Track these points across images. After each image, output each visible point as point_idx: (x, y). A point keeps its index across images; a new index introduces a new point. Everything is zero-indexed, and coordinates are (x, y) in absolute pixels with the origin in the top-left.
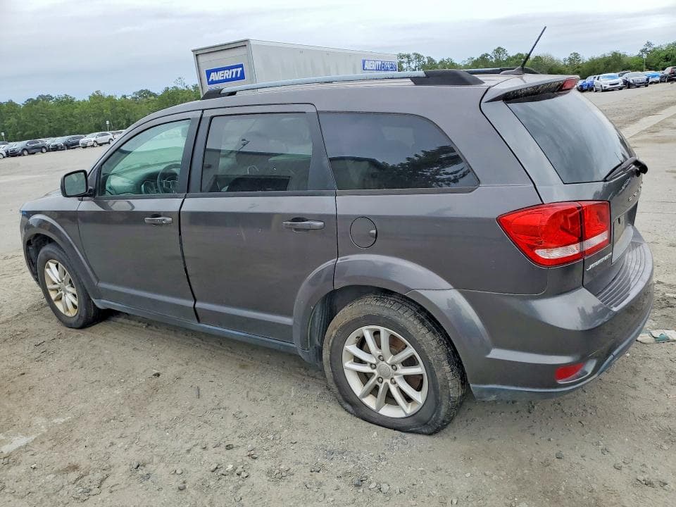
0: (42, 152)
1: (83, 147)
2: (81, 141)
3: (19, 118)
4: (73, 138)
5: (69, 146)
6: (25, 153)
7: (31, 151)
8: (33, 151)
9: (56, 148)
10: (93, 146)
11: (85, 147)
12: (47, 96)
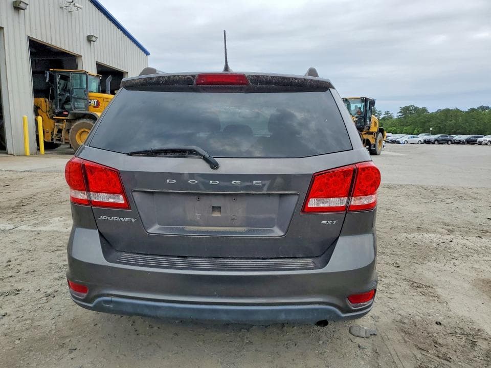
0: (448, 144)
1: (479, 144)
2: (479, 139)
3: (457, 121)
4: (474, 137)
5: (469, 142)
6: (436, 142)
7: (440, 142)
8: (442, 142)
9: (459, 142)
10: (487, 144)
11: (480, 144)
12: (486, 107)
